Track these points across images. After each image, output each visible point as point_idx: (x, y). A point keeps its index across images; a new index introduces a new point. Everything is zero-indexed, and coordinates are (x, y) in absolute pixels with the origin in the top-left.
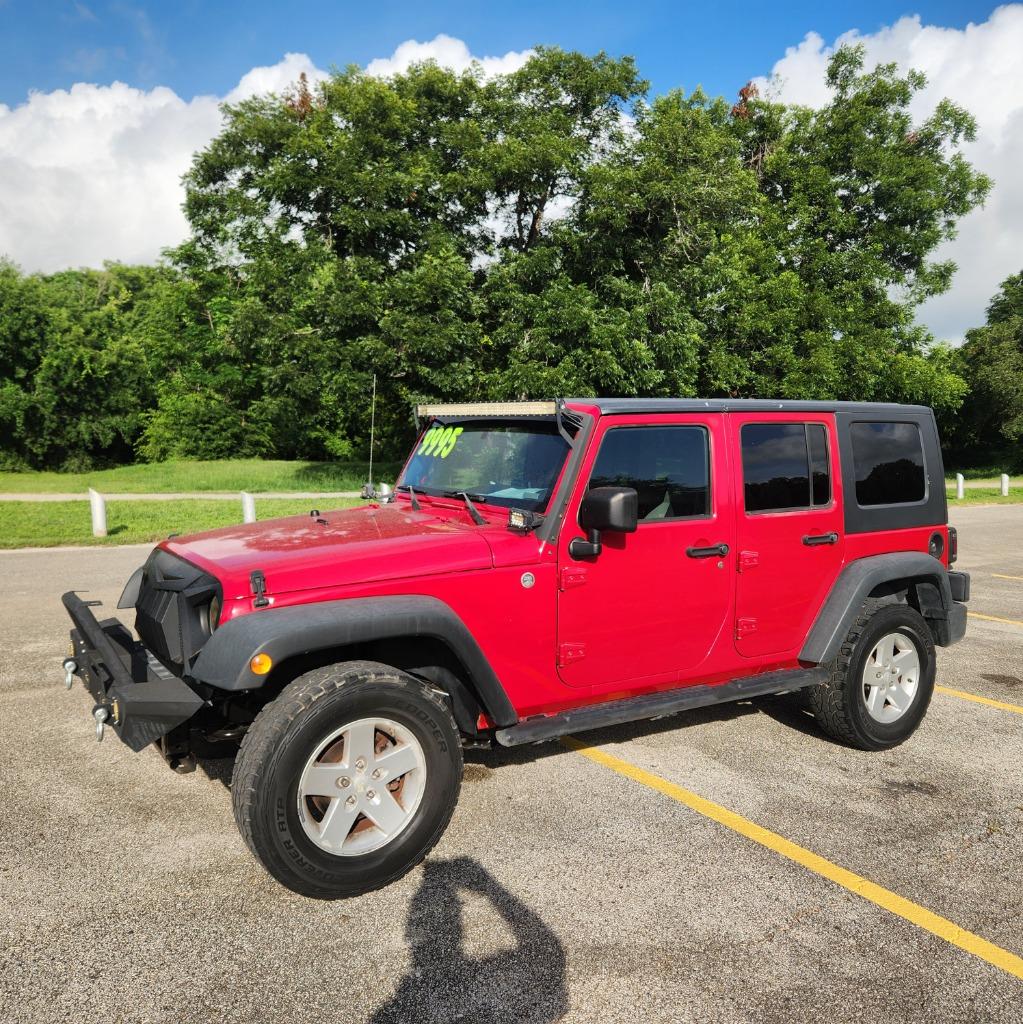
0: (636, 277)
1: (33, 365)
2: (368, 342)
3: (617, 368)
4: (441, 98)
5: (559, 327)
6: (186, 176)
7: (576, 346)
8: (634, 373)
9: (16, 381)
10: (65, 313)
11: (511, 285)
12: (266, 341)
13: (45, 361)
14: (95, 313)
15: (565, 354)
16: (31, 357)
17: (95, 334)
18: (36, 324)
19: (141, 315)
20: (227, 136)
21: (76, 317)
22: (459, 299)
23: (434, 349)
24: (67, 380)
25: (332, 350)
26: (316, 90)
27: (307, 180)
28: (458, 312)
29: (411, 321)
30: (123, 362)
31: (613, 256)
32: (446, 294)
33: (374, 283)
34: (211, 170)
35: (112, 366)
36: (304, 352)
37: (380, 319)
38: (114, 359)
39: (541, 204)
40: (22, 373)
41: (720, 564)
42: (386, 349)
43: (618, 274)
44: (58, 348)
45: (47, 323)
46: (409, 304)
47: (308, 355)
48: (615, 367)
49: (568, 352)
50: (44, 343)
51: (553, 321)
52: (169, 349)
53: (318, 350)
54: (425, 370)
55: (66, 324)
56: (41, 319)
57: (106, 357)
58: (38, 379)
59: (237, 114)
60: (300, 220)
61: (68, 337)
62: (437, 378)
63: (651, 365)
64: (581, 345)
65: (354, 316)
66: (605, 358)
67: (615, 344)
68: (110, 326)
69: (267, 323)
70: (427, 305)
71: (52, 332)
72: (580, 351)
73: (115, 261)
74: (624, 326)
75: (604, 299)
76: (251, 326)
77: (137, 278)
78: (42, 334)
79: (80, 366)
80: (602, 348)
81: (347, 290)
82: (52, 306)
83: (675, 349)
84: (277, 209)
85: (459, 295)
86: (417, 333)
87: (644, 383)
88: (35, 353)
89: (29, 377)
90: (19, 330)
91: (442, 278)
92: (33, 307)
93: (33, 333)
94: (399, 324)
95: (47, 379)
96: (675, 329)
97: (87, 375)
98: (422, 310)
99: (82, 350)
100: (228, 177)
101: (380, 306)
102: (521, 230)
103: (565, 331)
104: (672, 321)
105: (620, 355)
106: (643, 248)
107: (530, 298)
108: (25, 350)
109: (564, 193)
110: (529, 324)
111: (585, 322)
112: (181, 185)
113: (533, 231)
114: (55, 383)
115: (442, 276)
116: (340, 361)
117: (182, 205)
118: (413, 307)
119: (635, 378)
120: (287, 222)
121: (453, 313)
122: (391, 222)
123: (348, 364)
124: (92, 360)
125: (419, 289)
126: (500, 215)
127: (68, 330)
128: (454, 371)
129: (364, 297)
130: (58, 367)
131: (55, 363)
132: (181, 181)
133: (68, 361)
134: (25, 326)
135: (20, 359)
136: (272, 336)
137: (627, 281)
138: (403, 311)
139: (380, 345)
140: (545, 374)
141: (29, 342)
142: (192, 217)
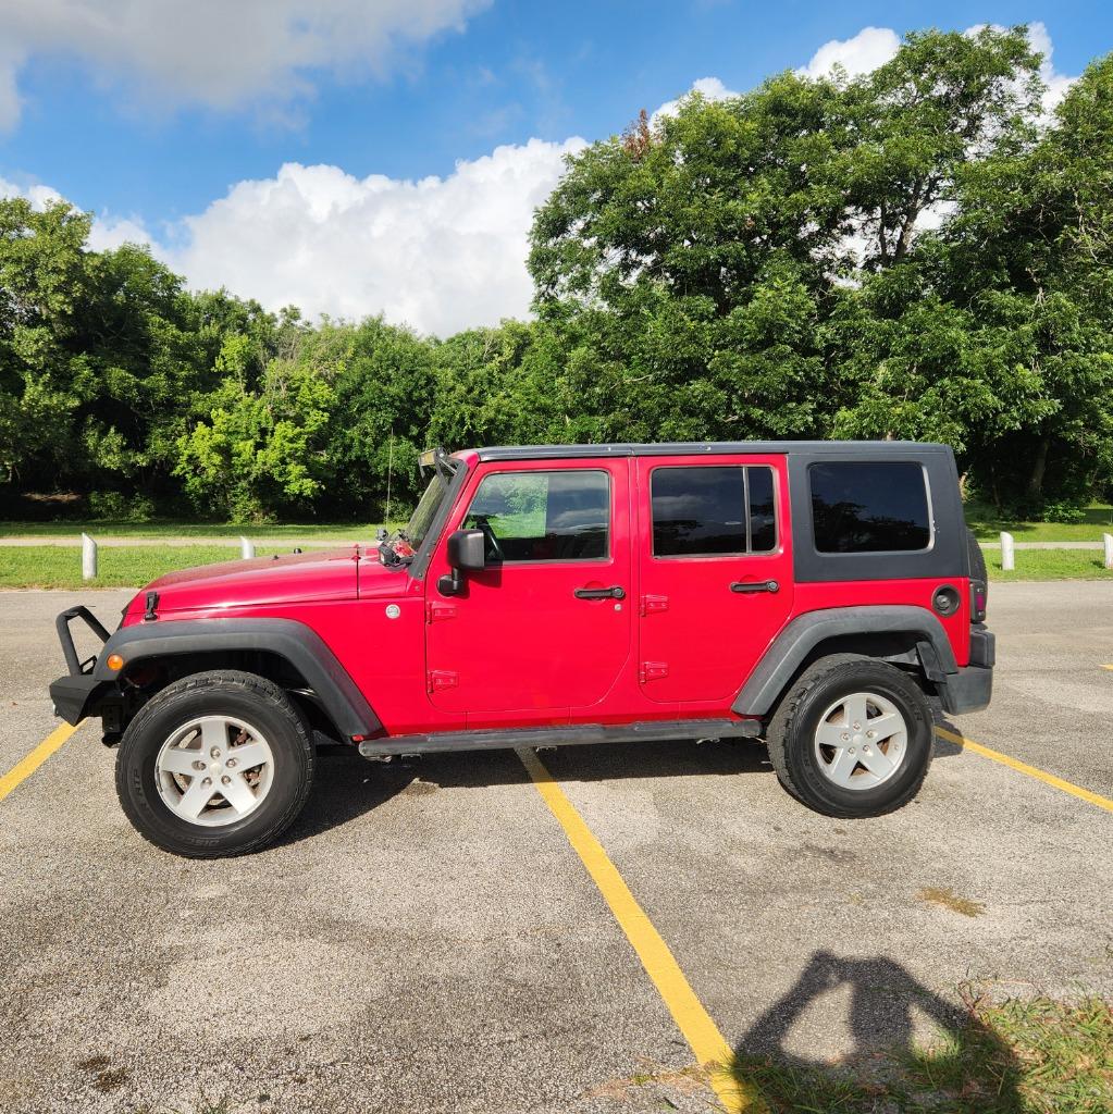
0: (1026, 287)
1: (423, 423)
2: (698, 386)
3: (991, 399)
4: (792, 114)
5: (920, 355)
6: (532, 233)
7: (942, 375)
8: (1016, 404)
9: (411, 438)
10: (450, 372)
11: (864, 311)
12: (597, 390)
13: (433, 419)
14: (478, 371)
15: (928, 386)
16: (421, 415)
17: (476, 392)
18: (427, 384)
19: (527, 370)
20: (564, 187)
21: (461, 375)
22: (798, 332)
23: (766, 390)
24: (451, 436)
25: (661, 396)
26: (656, 126)
27: (636, 223)
28: (795, 347)
29: (744, 361)
30: (500, 417)
31: (995, 266)
32: (782, 328)
33: (705, 323)
34: (553, 224)
35: (491, 422)
36: (634, 399)
37: (709, 360)
38: (492, 414)
39: (912, 214)
40: (414, 431)
41: (618, 607)
42: (715, 393)
43: (1002, 287)
44: (444, 406)
45: (436, 383)
46: (741, 342)
47: (638, 403)
48: (989, 398)
49: (931, 383)
50: (433, 402)
51: (914, 348)
52: (533, 402)
53: (648, 397)
54: (757, 413)
55: (451, 383)
56: (431, 380)
57: (486, 413)
58: (428, 437)
59: (580, 163)
60: (640, 263)
61: (452, 395)
62: (772, 420)
63: (1043, 393)
64: (947, 374)
65: (684, 360)
66: (976, 388)
67: (990, 371)
68: (490, 382)
69: (598, 373)
70: (760, 342)
71: (440, 391)
72: (946, 381)
73: (510, 318)
74: (1003, 348)
75: (982, 318)
76: (584, 376)
77: (527, 334)
78: (431, 393)
79: (462, 422)
80: (972, 376)
81: (677, 332)
82: (441, 367)
83: (1074, 371)
84: (615, 255)
85: (798, 328)
86: (748, 374)
87: (1031, 416)
88: (426, 413)
89: (421, 435)
90: (412, 391)
91: (777, 311)
92: (425, 369)
93: (424, 394)
94: (728, 364)
95: (434, 436)
96: (1075, 349)
97: (468, 430)
98: (755, 347)
99: (464, 407)
100: (569, 228)
101: (710, 347)
102: (884, 247)
103: (926, 358)
104: (1071, 340)
105: (996, 384)
106: (1035, 253)
107: (885, 324)
108: (417, 409)
109: (943, 199)
110: (884, 353)
111: (951, 347)
112: (528, 241)
113: (901, 245)
114: (442, 439)
115: (776, 309)
116: (669, 407)
117: (526, 262)
118: (745, 346)
119: (1018, 410)
120: (626, 267)
121: (789, 348)
122: (722, 256)
123: (678, 409)
124: (472, 416)
125: (751, 326)
126: (868, 231)
127: (453, 389)
128: (791, 412)
129: (693, 338)
130: (443, 424)
131: (441, 421)
132: (528, 237)
133: (451, 418)
134: (416, 387)
135: (414, 418)
136: (603, 385)
137: (1014, 294)
138: (734, 350)
139: (710, 387)
140: (899, 410)
141: (420, 402)
142: (536, 272)
